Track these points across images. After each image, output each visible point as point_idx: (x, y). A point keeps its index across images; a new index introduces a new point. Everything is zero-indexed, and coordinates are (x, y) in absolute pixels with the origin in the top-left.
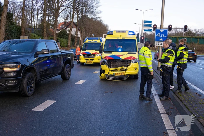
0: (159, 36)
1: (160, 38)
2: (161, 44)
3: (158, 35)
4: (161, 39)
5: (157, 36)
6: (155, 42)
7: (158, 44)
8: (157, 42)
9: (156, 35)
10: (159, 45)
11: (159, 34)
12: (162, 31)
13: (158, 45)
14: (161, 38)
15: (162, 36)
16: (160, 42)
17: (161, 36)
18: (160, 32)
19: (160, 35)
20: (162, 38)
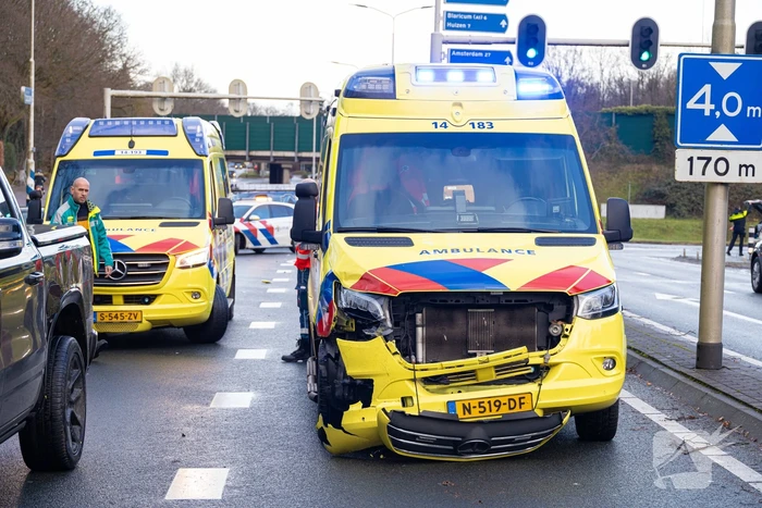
0: (708, 107)
1: (712, 123)
2: (722, 167)
3: (701, 100)
4: (722, 133)
5: (691, 105)
6: (681, 156)
7: (699, 165)
8: (696, 153)
9: (686, 100)
10: (711, 176)
11: (707, 89)
12: (725, 70)
13: (697, 177)
14: (725, 120)
15: (732, 104)
16: (715, 155)
17: (719, 108)
18: (714, 77)
19: (716, 100)
20: (732, 124)
